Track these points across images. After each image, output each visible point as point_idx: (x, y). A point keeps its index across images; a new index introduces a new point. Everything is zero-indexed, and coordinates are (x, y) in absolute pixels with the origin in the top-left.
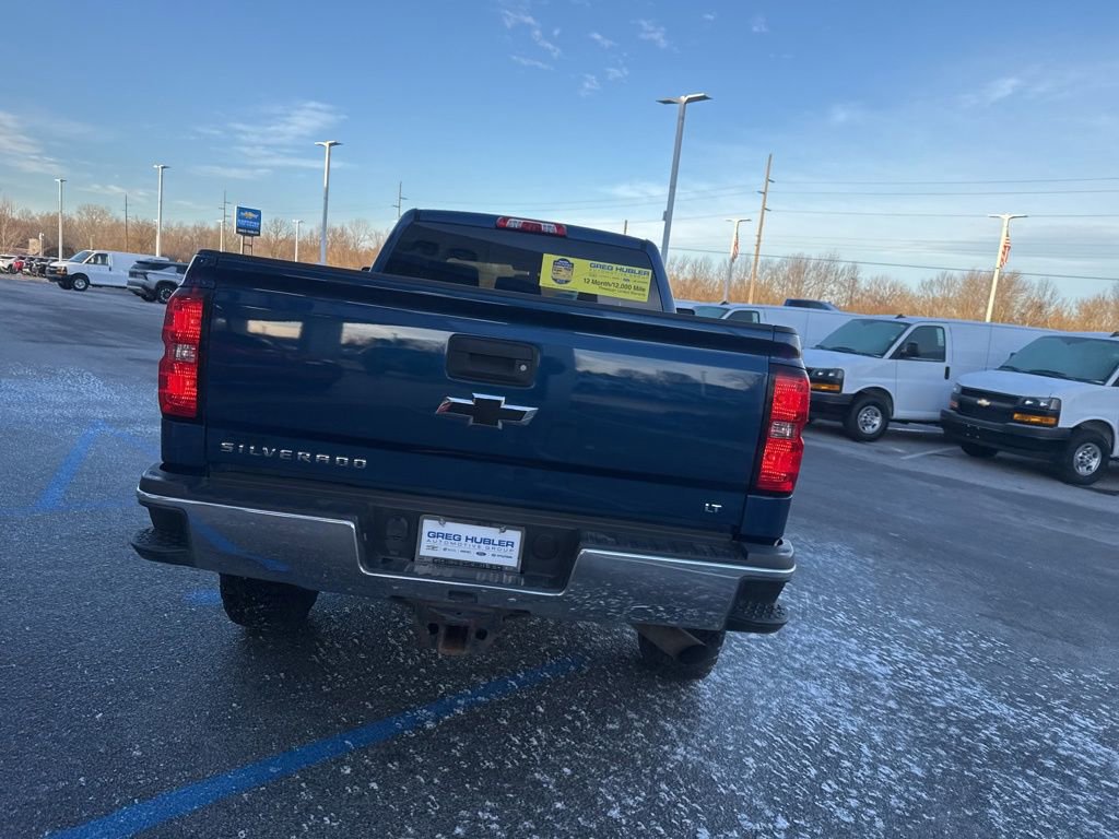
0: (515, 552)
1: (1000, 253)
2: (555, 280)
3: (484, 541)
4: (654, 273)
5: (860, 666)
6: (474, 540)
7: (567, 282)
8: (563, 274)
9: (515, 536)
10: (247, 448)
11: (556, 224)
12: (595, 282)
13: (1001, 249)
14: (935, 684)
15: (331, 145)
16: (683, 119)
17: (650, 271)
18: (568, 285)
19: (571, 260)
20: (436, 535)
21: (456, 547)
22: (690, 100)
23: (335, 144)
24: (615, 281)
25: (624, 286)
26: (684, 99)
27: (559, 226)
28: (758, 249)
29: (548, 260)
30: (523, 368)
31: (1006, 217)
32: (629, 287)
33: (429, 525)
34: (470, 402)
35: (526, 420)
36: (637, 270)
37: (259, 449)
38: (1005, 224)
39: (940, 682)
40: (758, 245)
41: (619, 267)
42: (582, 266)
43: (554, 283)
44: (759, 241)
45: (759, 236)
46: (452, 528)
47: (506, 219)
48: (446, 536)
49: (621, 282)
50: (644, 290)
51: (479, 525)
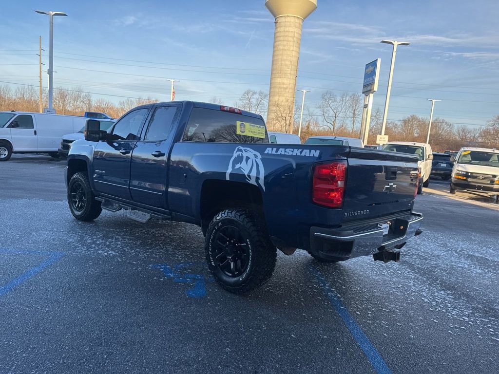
1: (172, 95)
2: (241, 131)
7: (244, 132)
8: (243, 129)
11: (238, 109)
12: (251, 132)
13: (172, 94)
17: (263, 127)
24: (256, 131)
28: (41, 84)
31: (172, 81)
32: (259, 133)
38: (172, 83)
40: (40, 82)
41: (256, 125)
44: (41, 79)
45: (40, 77)
47: (224, 107)
50: (264, 134)
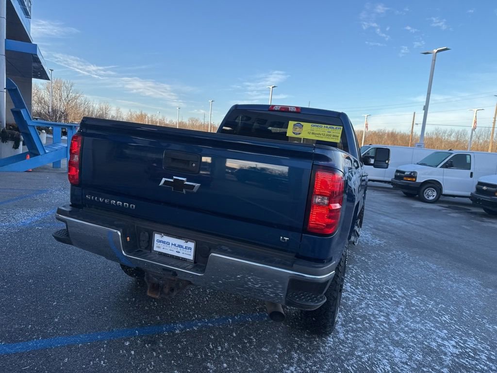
0: (192, 253)
2: (294, 133)
3: (180, 246)
4: (343, 128)
5: (439, 346)
6: (175, 245)
7: (299, 134)
8: (298, 130)
9: (192, 245)
10: (94, 198)
11: (296, 107)
12: (313, 133)
14: (486, 365)
15: (273, 87)
16: (435, 60)
17: (342, 127)
18: (300, 135)
19: (302, 123)
20: (160, 241)
21: (167, 248)
22: (438, 51)
23: (275, 87)
24: (323, 133)
25: (327, 135)
26: (435, 51)
27: (297, 108)
28: (494, 125)
29: (291, 124)
30: (194, 165)
32: (330, 135)
33: (157, 237)
34: (172, 180)
35: (195, 190)
36: (335, 127)
37: (98, 199)
39: (491, 364)
40: (494, 123)
41: (326, 126)
42: (307, 126)
43: (293, 134)
44: (495, 120)
45: (495, 118)
46: (166, 239)
47: (273, 106)
48: (164, 242)
49: (326, 133)
50: (338, 137)
51: (176, 238)
